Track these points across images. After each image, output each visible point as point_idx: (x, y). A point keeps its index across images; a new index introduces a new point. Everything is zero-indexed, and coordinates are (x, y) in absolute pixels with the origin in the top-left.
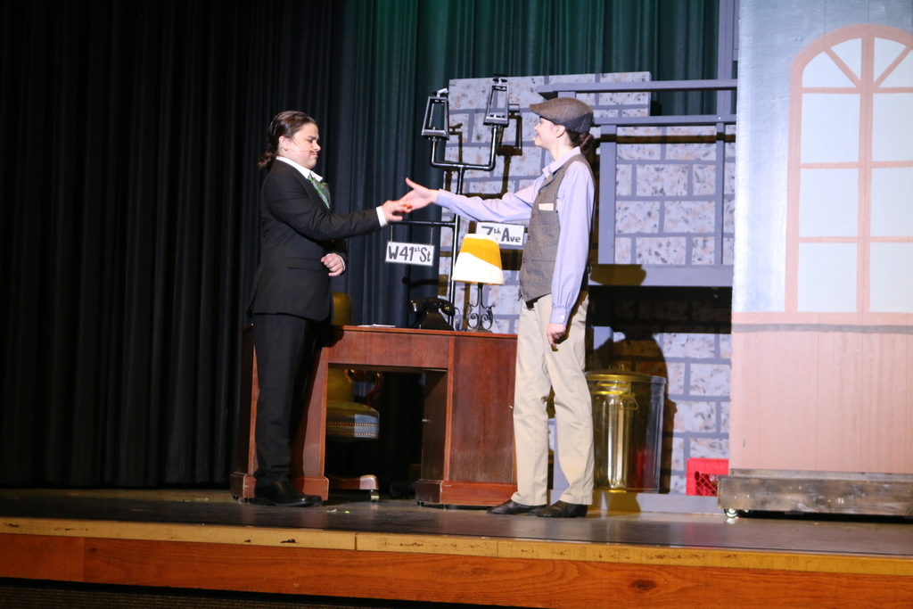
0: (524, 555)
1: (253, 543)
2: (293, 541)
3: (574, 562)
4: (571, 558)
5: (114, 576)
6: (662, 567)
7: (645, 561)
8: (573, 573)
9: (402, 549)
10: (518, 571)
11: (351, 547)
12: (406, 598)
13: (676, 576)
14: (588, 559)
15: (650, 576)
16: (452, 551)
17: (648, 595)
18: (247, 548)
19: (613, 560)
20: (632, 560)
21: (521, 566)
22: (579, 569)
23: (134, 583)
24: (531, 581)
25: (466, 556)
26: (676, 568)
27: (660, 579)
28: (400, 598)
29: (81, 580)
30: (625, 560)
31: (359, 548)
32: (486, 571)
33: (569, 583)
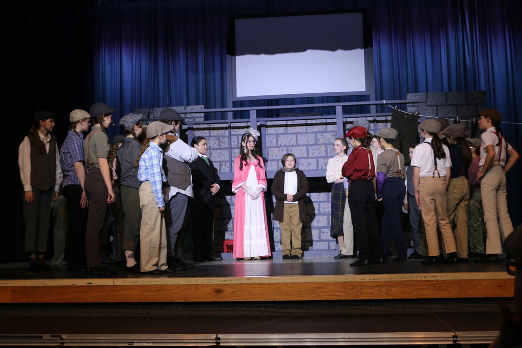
0: (176, 283)
1: (75, 285)
2: (91, 283)
3: (194, 285)
4: (193, 283)
5: (23, 300)
6: (225, 285)
7: (219, 283)
8: (194, 288)
9: (131, 284)
10: (174, 289)
11: (112, 284)
12: (134, 301)
13: (230, 288)
14: (199, 283)
15: (221, 288)
16: (149, 284)
17: (220, 295)
18: (73, 287)
19: (207, 283)
20: (214, 283)
21: (175, 287)
22: (196, 287)
23: (31, 302)
24: (179, 292)
25: (154, 285)
26: (230, 284)
27: (224, 289)
28: (131, 301)
29: (11, 302)
30: (212, 283)
31: (115, 284)
32: (162, 290)
33: (192, 292)
